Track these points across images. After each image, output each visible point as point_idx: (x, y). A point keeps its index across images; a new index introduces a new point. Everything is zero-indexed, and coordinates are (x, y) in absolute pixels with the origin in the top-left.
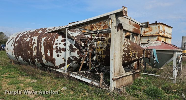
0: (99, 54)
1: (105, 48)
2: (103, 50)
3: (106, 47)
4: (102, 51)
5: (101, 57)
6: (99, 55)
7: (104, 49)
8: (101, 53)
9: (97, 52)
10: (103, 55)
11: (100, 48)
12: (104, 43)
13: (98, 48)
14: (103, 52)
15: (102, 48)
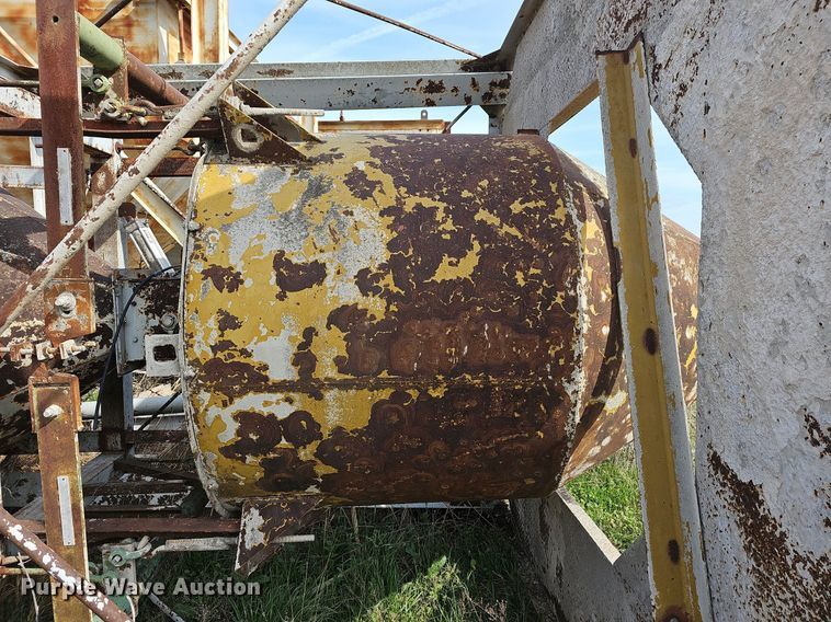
0: (257, 380)
1: (365, 281)
2: (343, 317)
3: (384, 256)
4: (309, 333)
5: (301, 428)
6: (253, 402)
7: (350, 294)
8: (304, 358)
9: (202, 350)
10: (333, 384)
11: (260, 283)
12: (317, 189)
13: (225, 279)
14: (331, 348)
15: (315, 273)
